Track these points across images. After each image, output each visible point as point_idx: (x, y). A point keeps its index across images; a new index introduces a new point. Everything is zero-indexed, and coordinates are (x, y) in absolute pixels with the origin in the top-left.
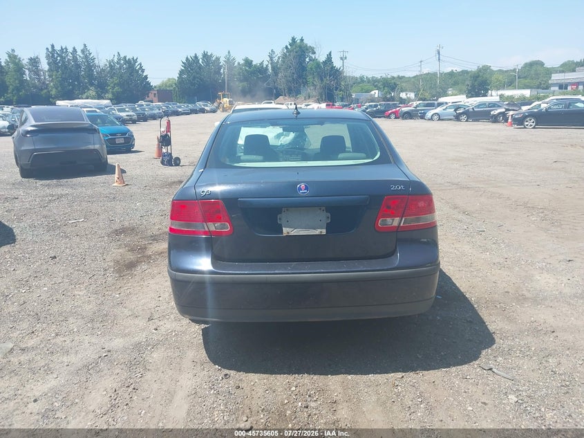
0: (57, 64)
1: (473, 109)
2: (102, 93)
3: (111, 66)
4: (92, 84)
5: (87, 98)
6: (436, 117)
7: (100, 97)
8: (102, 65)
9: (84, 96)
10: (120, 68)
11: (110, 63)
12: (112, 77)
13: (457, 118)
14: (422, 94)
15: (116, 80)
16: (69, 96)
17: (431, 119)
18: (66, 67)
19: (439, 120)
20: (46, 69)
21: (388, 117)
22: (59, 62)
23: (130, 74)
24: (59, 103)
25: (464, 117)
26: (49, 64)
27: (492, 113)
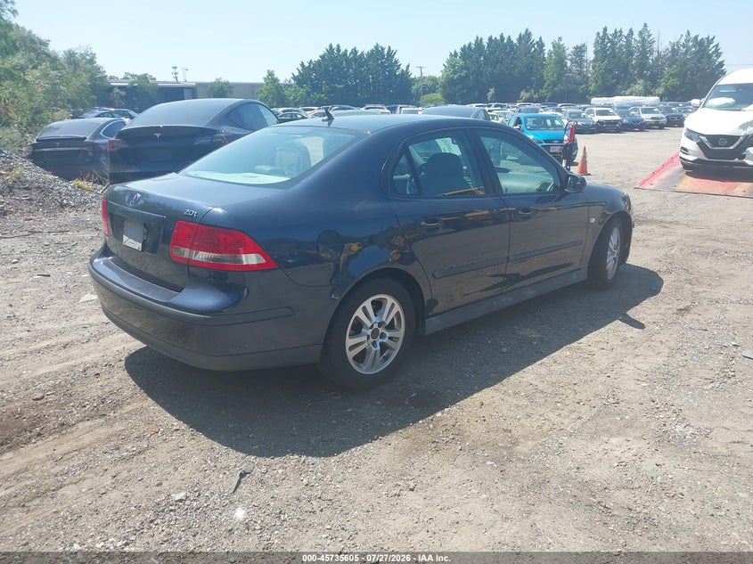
0: (605, 52)
2: (652, 87)
3: (673, 50)
4: (641, 76)
5: (631, 94)
7: (647, 93)
8: (662, 48)
9: (627, 92)
10: (686, 52)
11: (673, 47)
12: (670, 66)
15: (675, 69)
16: (609, 91)
18: (614, 56)
20: (592, 59)
22: (608, 50)
23: (699, 61)
24: (594, 100)
26: (595, 52)
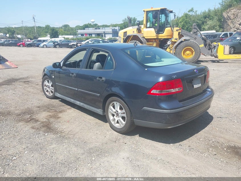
1: (61, 43)
6: (45, 46)
13: (55, 47)
14: (29, 36)
17: (43, 47)
19: (46, 47)
21: (19, 46)
25: (58, 46)
27: (69, 44)
